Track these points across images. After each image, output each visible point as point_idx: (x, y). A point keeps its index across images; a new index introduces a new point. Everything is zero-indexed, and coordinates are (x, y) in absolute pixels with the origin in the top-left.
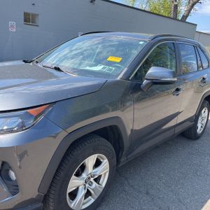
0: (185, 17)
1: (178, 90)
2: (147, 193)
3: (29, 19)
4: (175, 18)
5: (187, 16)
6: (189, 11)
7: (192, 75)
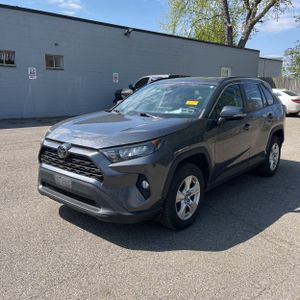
0: (243, 42)
1: (247, 125)
2: (231, 214)
3: (52, 62)
4: (231, 45)
5: (246, 40)
6: (248, 34)
7: (259, 112)
